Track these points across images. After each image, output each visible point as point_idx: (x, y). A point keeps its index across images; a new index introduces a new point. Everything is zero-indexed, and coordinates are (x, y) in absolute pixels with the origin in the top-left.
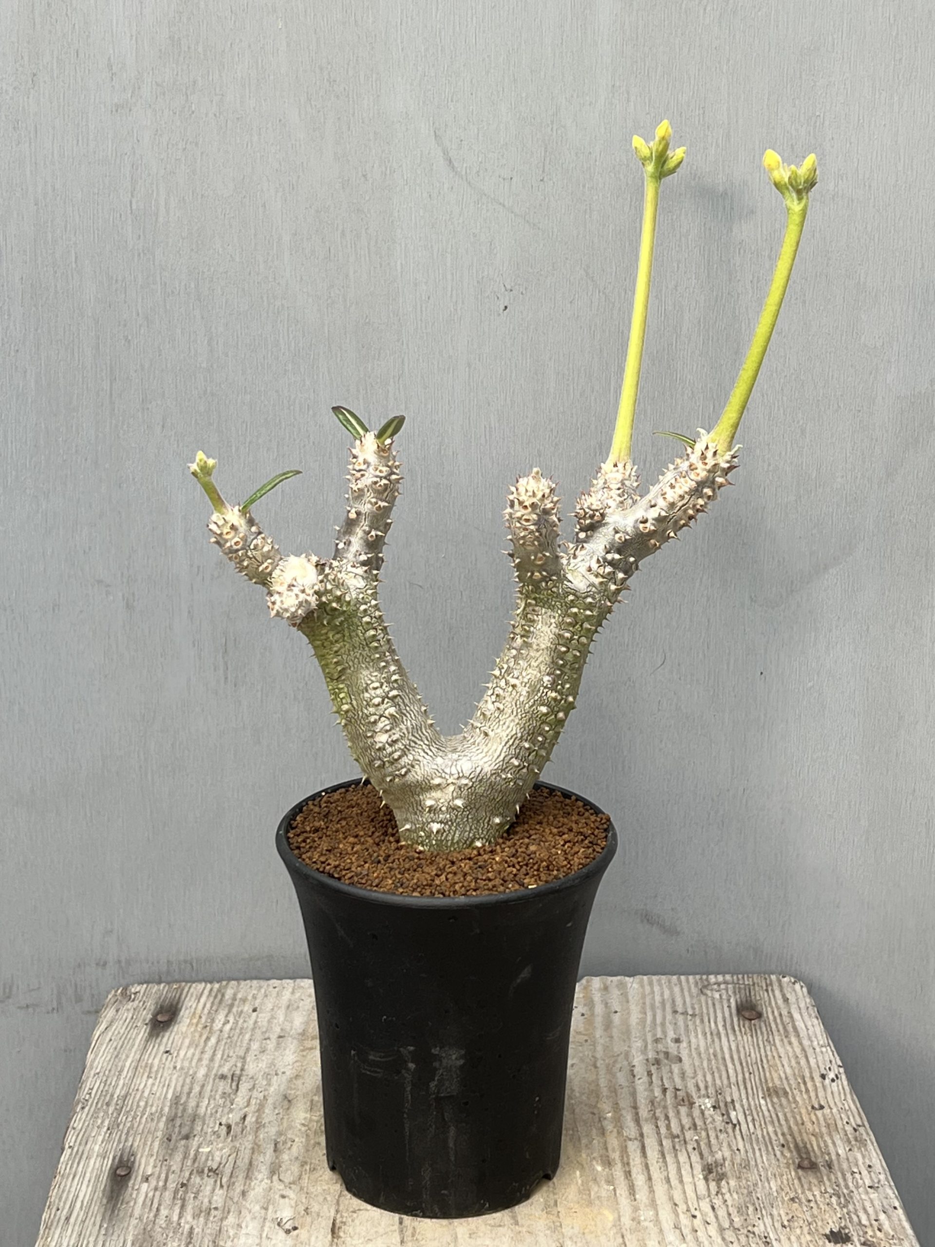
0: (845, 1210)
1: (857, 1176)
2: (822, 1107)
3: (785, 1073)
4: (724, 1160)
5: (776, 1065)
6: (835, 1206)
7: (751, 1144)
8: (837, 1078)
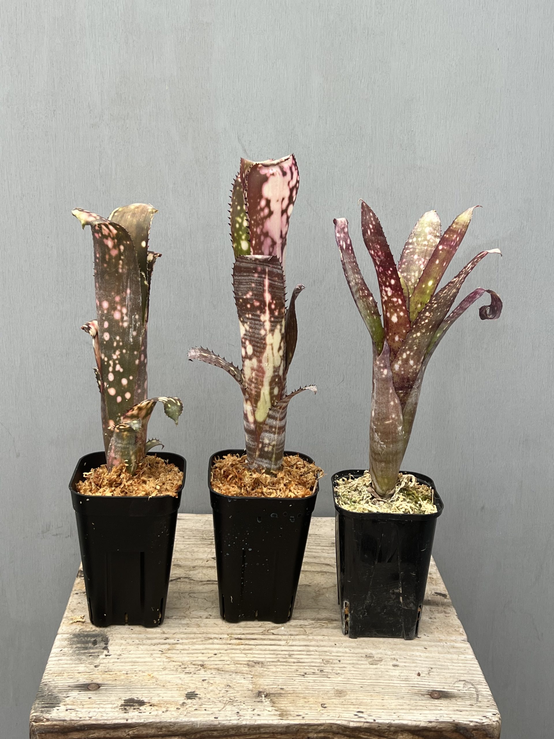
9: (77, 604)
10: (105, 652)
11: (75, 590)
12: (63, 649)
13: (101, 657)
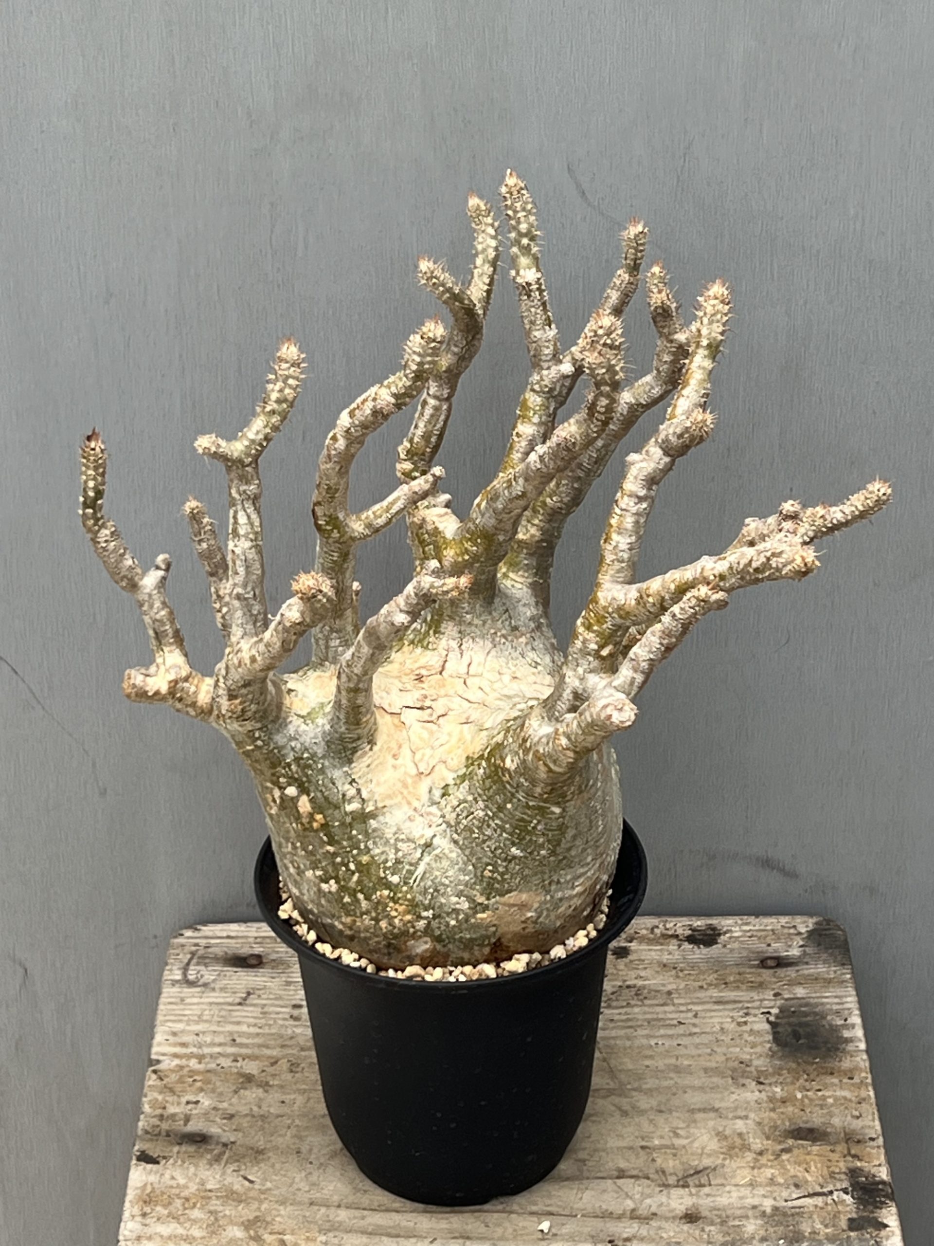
9: (861, 1116)
10: (772, 1019)
11: (878, 1147)
12: (842, 1022)
13: (775, 1011)
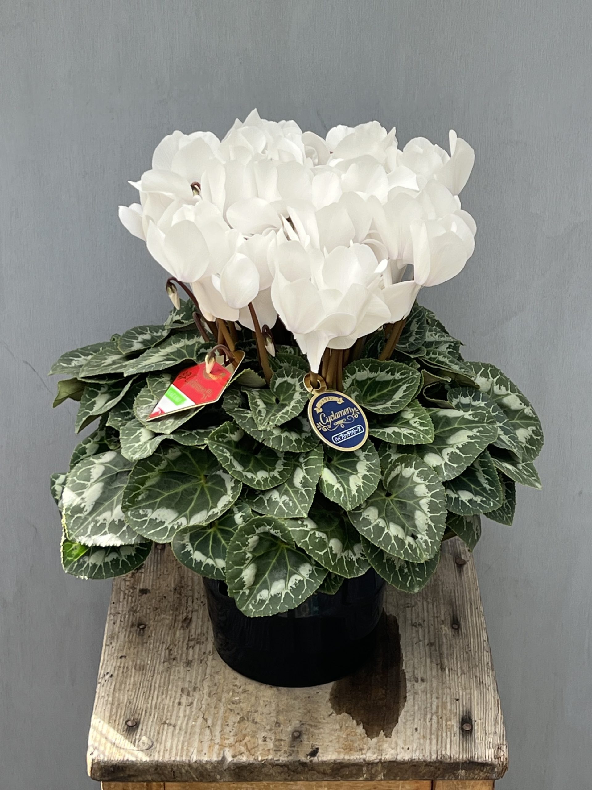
0: (136, 604)
1: (122, 620)
2: (121, 657)
3: (130, 680)
4: (180, 630)
5: (133, 685)
6: (139, 606)
7: (164, 638)
8: (104, 675)
